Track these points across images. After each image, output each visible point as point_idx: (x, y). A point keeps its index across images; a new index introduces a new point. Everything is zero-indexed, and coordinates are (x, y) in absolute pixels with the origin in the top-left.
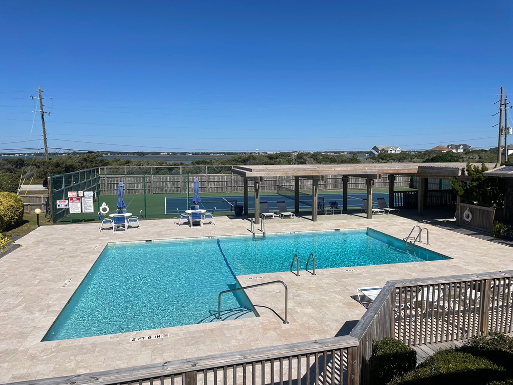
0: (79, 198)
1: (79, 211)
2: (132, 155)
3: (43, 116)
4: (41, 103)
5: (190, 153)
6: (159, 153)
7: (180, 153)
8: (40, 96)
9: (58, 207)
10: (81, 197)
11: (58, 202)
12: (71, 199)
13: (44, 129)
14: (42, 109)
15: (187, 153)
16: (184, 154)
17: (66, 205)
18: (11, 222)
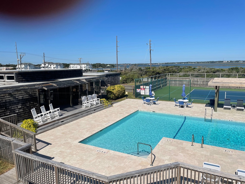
0: (144, 89)
1: (144, 94)
2: (207, 63)
3: (150, 51)
4: (150, 46)
5: (241, 61)
6: (223, 62)
7: (235, 61)
8: (150, 43)
9: (137, 92)
10: (145, 88)
11: (137, 89)
12: (141, 89)
13: (151, 57)
14: (150, 49)
15: (239, 61)
16: (238, 61)
17: (140, 91)
18: (119, 96)
